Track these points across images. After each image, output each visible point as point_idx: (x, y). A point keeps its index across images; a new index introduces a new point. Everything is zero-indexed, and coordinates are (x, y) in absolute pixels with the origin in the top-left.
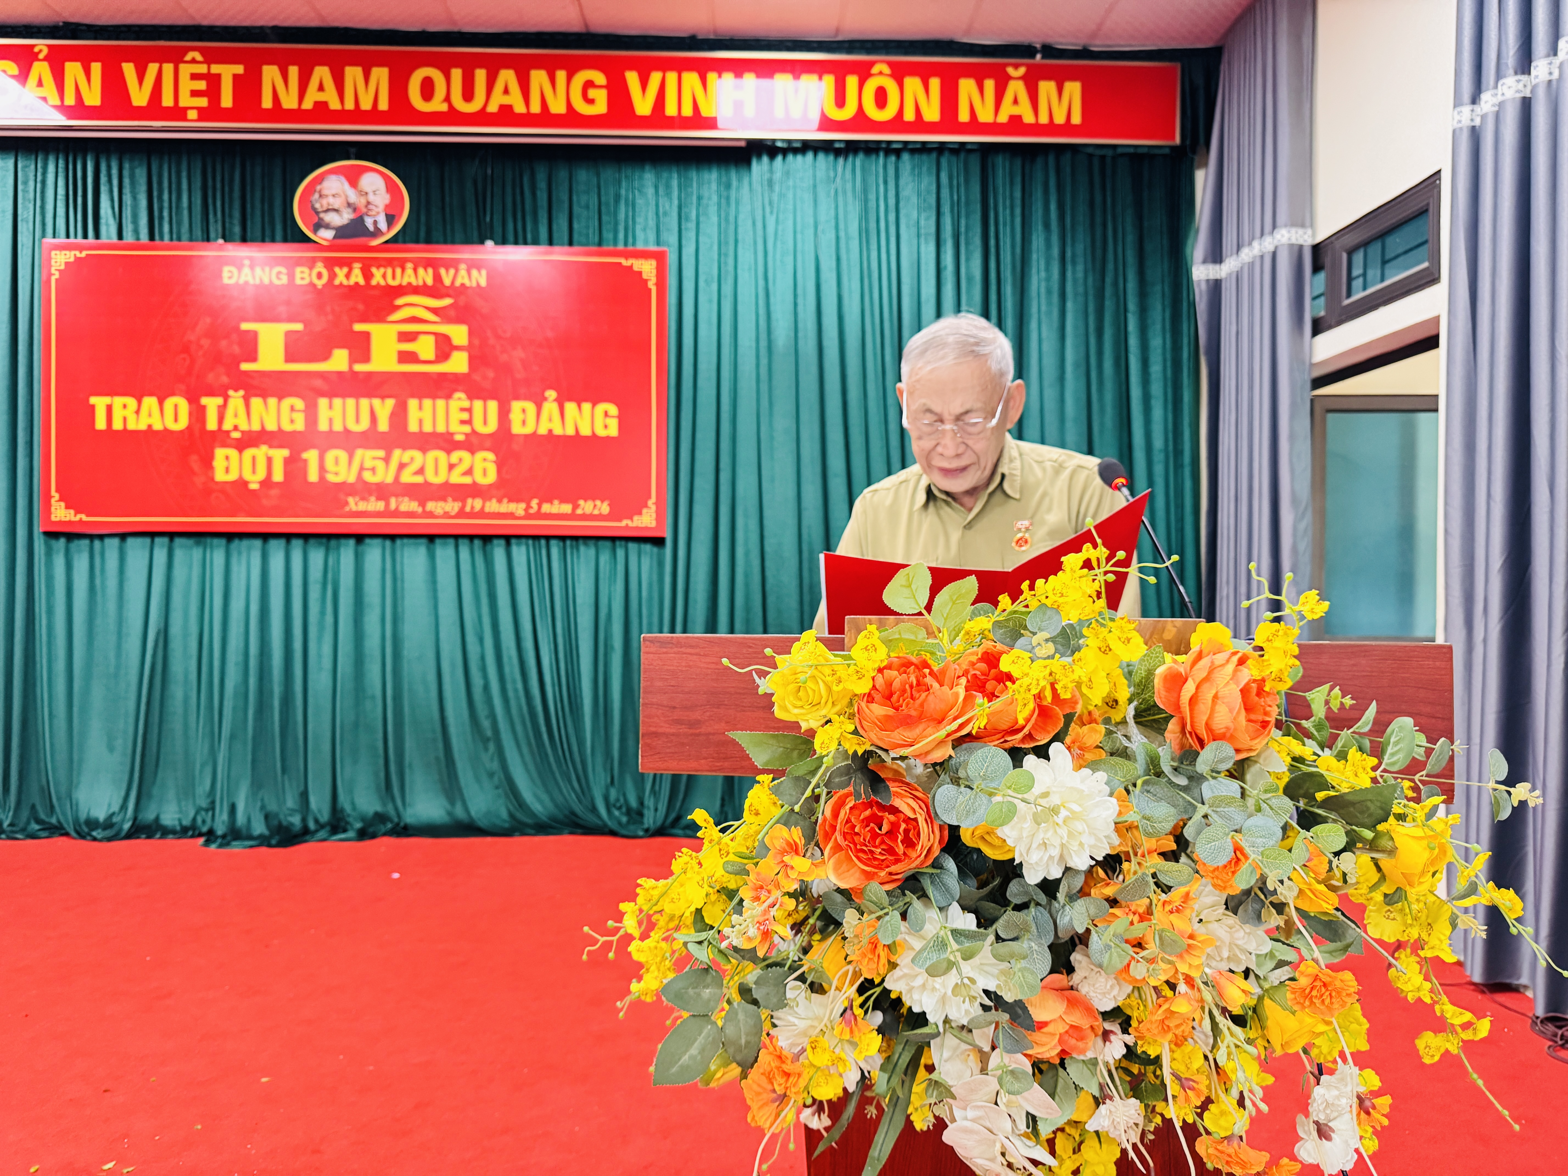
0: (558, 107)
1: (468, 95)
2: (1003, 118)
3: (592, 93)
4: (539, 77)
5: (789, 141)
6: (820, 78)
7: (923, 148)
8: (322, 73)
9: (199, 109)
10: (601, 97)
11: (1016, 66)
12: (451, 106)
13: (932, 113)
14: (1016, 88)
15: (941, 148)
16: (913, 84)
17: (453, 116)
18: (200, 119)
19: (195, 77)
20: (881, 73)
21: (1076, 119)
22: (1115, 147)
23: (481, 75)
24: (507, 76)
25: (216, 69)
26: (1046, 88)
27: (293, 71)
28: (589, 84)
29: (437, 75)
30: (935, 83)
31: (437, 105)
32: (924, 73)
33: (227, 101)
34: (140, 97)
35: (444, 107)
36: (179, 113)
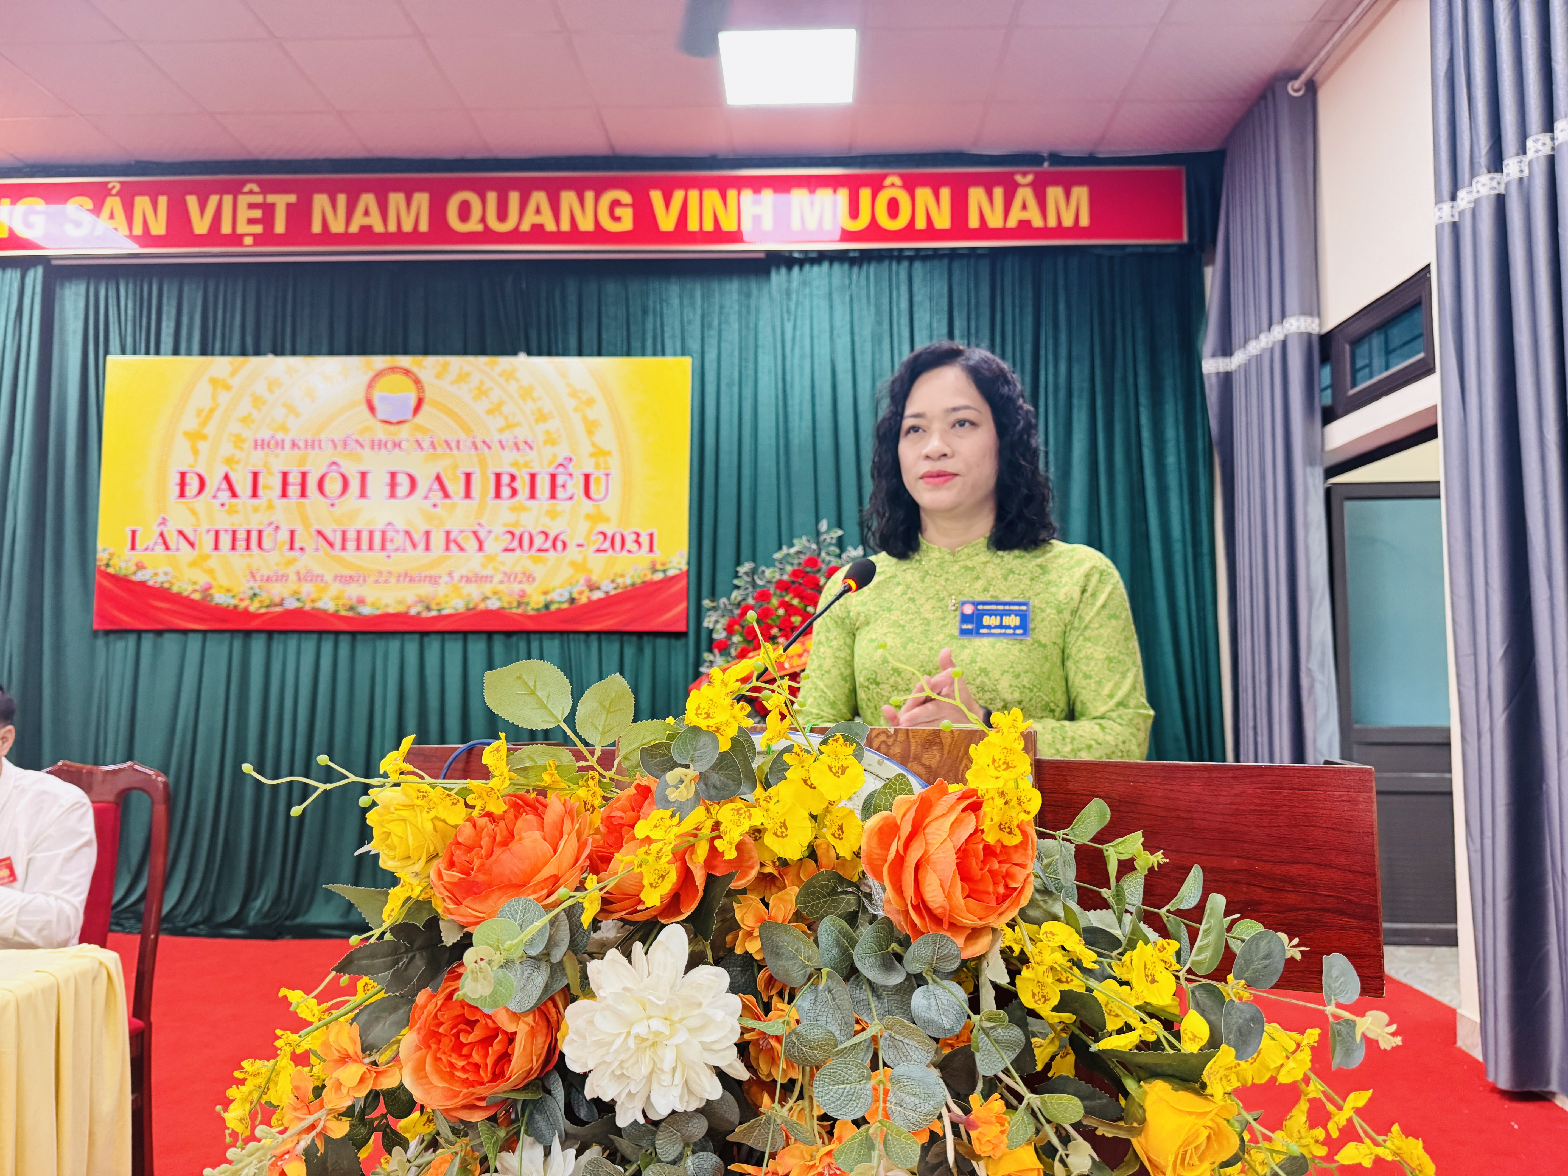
0: (586, 225)
1: (502, 216)
2: (1012, 223)
3: (618, 211)
4: (568, 198)
5: (806, 252)
6: (835, 192)
7: (936, 254)
8: (368, 200)
9: (255, 236)
10: (627, 215)
11: (1024, 174)
12: (486, 227)
13: (943, 221)
14: (1024, 194)
15: (953, 254)
16: (924, 194)
17: (488, 235)
18: (256, 244)
19: (251, 206)
20: (893, 185)
21: (1084, 221)
22: (1123, 247)
23: (514, 198)
24: (539, 198)
25: (271, 198)
26: (1054, 193)
27: (342, 199)
28: (616, 203)
29: (473, 199)
30: (945, 193)
31: (473, 226)
32: (935, 184)
33: (280, 227)
34: (201, 226)
35: (480, 228)
36: (236, 239)
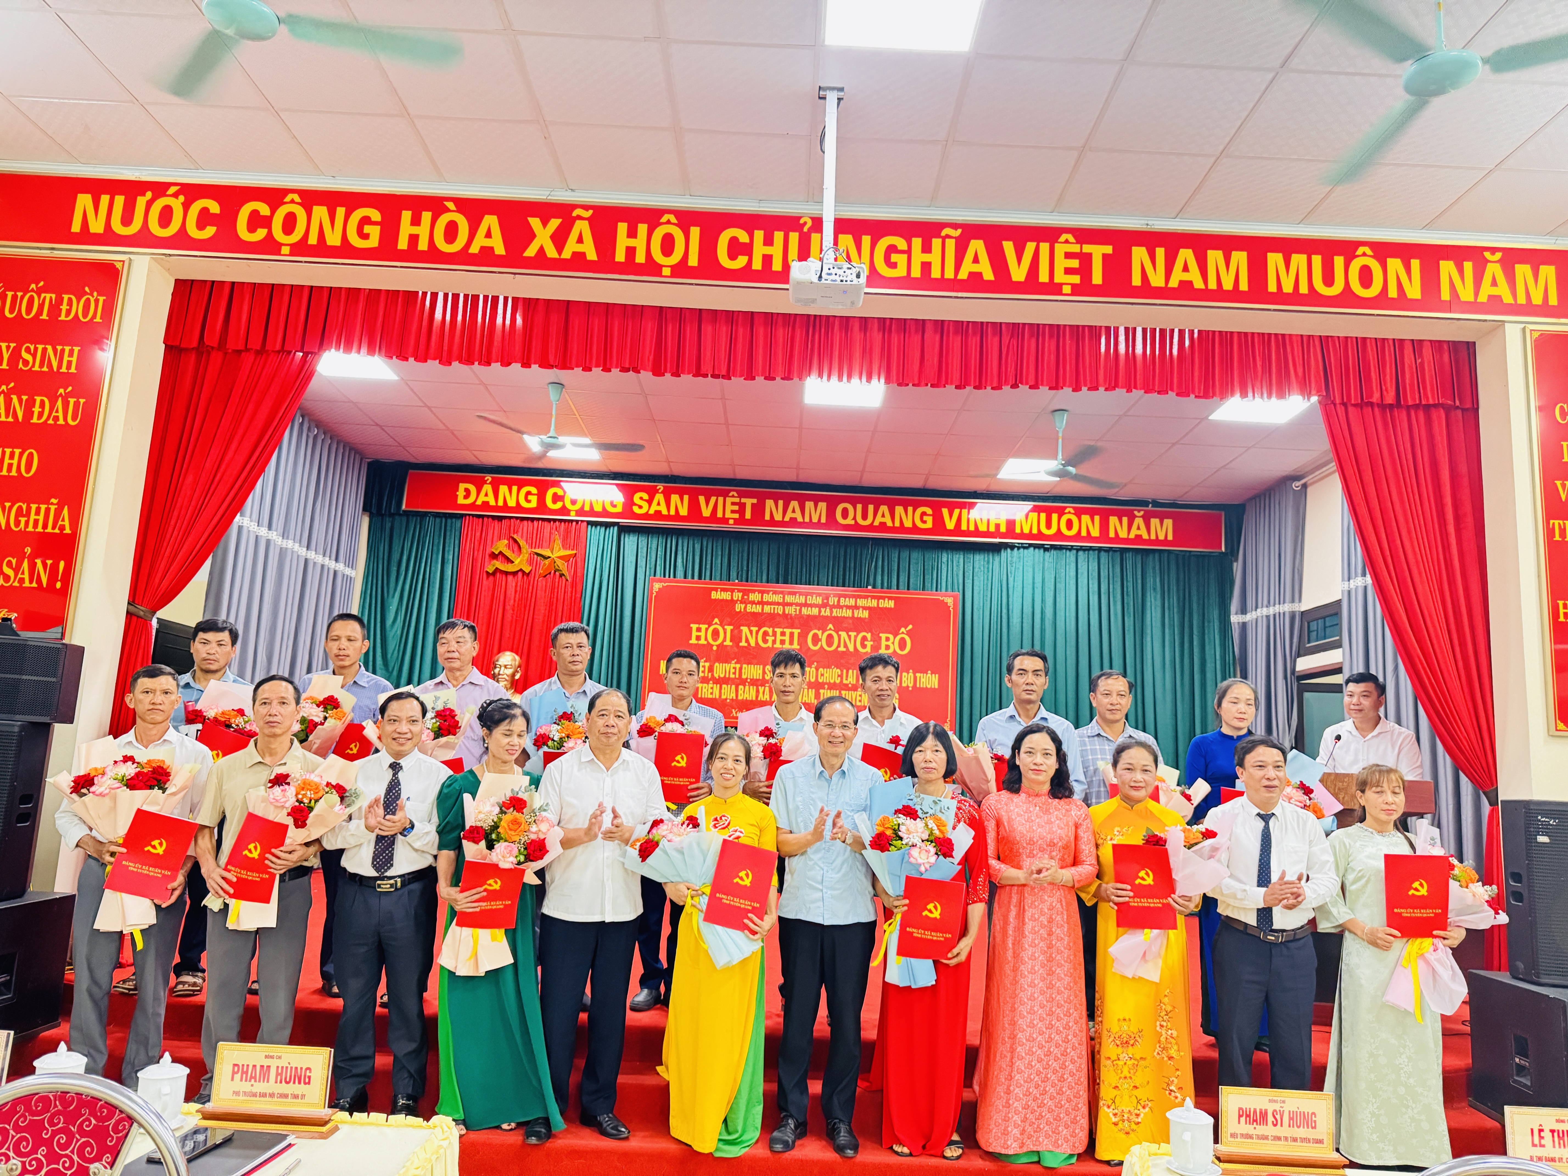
0: (908, 524)
1: (864, 517)
2: (1132, 536)
3: (925, 518)
4: (899, 510)
5: (1022, 543)
6: (1040, 514)
7: (1091, 549)
8: (794, 504)
9: (735, 519)
10: (929, 520)
11: (1139, 511)
12: (856, 522)
13: (1095, 533)
14: (1139, 521)
15: (1100, 549)
16: (1086, 518)
17: (854, 526)
18: (734, 524)
19: (733, 504)
20: (1069, 513)
21: (1170, 537)
22: (1190, 552)
23: (871, 508)
24: (884, 509)
25: (743, 500)
26: (1155, 522)
27: (781, 503)
28: (924, 514)
29: (850, 507)
30: (1097, 518)
31: (849, 521)
32: (1092, 513)
33: (748, 516)
34: (706, 512)
35: (852, 522)
36: (725, 520)
